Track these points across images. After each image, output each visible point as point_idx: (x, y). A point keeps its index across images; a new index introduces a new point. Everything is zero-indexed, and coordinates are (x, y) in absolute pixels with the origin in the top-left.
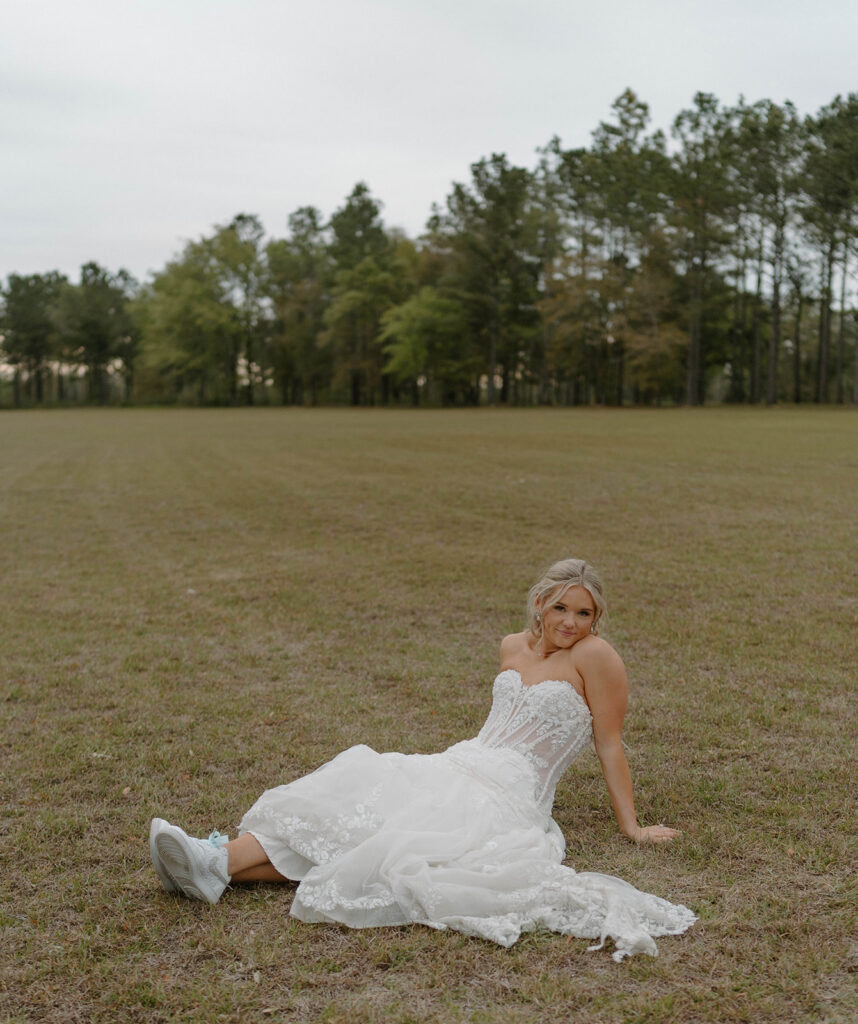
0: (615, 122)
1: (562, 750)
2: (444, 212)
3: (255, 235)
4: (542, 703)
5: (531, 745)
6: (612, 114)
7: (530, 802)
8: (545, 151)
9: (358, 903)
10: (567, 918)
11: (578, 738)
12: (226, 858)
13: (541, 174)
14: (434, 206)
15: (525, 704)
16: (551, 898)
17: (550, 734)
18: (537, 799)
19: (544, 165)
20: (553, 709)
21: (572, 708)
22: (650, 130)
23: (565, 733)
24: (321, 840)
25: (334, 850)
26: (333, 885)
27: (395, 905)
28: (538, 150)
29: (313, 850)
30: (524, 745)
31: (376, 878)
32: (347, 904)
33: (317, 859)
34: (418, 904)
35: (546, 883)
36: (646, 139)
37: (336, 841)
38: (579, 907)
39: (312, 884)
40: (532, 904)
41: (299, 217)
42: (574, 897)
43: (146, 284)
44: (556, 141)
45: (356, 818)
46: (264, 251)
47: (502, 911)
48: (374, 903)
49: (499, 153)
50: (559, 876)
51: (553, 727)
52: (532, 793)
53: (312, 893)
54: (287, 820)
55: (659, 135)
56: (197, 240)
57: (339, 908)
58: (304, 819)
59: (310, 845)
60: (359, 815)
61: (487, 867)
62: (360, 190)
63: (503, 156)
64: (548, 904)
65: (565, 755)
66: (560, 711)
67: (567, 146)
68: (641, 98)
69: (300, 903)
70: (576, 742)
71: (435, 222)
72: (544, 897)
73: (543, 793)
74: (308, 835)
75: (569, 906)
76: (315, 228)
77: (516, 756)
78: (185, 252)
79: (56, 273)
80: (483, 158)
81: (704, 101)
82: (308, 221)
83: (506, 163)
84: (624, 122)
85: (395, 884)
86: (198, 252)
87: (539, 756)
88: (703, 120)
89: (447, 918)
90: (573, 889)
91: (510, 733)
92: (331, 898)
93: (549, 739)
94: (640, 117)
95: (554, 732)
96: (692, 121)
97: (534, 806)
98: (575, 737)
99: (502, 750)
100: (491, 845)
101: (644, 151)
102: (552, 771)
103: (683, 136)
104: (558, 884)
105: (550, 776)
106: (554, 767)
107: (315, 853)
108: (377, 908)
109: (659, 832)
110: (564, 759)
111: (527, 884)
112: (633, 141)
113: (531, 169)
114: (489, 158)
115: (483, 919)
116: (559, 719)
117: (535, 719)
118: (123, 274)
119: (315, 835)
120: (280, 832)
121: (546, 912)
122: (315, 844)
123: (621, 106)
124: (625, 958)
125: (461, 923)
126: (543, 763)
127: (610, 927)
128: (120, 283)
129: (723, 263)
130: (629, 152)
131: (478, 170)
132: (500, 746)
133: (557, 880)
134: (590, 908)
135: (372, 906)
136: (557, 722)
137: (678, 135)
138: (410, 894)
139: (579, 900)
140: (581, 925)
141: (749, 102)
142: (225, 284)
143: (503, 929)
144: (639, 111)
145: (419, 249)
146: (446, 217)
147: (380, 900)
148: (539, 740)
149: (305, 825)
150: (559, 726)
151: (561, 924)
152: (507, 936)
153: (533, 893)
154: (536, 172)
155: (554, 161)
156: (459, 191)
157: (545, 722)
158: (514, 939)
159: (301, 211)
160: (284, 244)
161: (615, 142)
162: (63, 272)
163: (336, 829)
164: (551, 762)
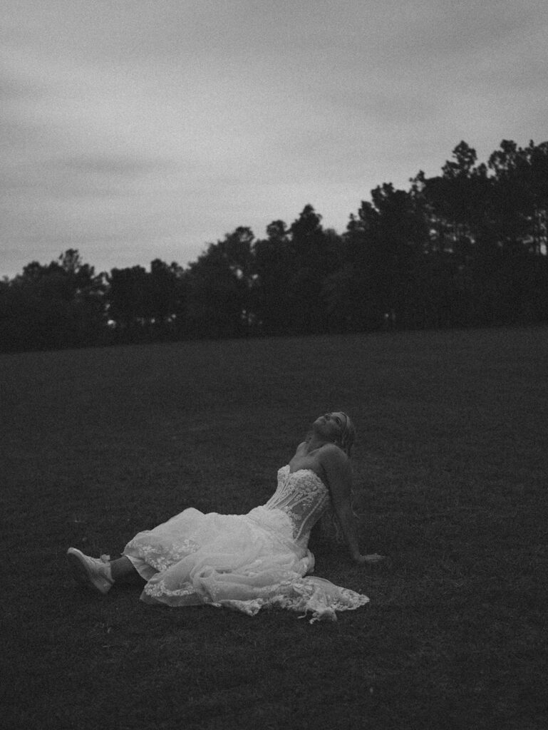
0: (455, 161)
1: (309, 510)
2: (358, 218)
3: (248, 239)
4: (296, 482)
5: (291, 508)
6: (454, 157)
7: (289, 539)
8: (415, 180)
9: (175, 593)
10: (292, 601)
11: (319, 502)
12: (109, 569)
13: (413, 193)
14: (352, 216)
15: (289, 484)
16: (284, 590)
17: (302, 500)
18: (295, 538)
19: (415, 188)
20: (302, 486)
21: (313, 485)
22: (477, 164)
23: (311, 500)
24: (163, 558)
25: (170, 565)
26: (162, 584)
27: (195, 594)
28: (411, 180)
29: (158, 564)
30: (287, 507)
31: (188, 579)
32: (169, 593)
33: (159, 569)
34: (208, 593)
35: (283, 582)
36: (475, 169)
37: (172, 559)
38: (299, 595)
39: (153, 583)
40: (273, 594)
41: (273, 227)
42: (296, 589)
43: (187, 270)
44: (421, 174)
45: (184, 547)
46: (253, 248)
47: (254, 597)
48: (185, 592)
49: (388, 182)
50: (290, 578)
51: (304, 496)
52: (291, 534)
53: (152, 588)
54: (144, 548)
55: (483, 166)
56: (216, 243)
57: (164, 595)
58: (153, 547)
59: (156, 561)
60: (186, 545)
61: (251, 573)
62: (308, 209)
63: (391, 184)
64: (282, 594)
65: (312, 512)
66: (306, 487)
67: (427, 176)
68: (471, 146)
69: (145, 593)
70: (317, 505)
71: (352, 225)
72: (280, 590)
73: (299, 534)
74: (155, 556)
75: (293, 595)
76: (283, 233)
77: (282, 513)
78: (209, 250)
79: (138, 267)
80: (378, 187)
81: (508, 145)
82: (278, 229)
83: (392, 188)
84: (460, 160)
85: (195, 581)
86: (215, 250)
87: (296, 513)
88: (508, 157)
89: (223, 601)
90: (297, 585)
91: (280, 501)
92: (160, 590)
93: (302, 503)
94: (470, 157)
95: (304, 499)
96: (500, 157)
97: (293, 542)
98: (318, 502)
99: (275, 510)
100: (258, 561)
101: (474, 175)
102: (304, 522)
103: (496, 166)
104: (289, 582)
105: (303, 524)
106: (306, 519)
107: (159, 566)
108: (185, 596)
109: (373, 558)
110: (312, 515)
111: (271, 582)
112: (467, 171)
113: (407, 190)
114: (381, 186)
115: (240, 601)
116: (307, 492)
117: (294, 492)
118: (174, 265)
119: (159, 556)
120: (141, 555)
121: (280, 598)
122: (159, 561)
123: (459, 152)
124: (316, 621)
125: (229, 603)
126: (297, 517)
127: (311, 604)
128: (173, 270)
129: (526, 239)
130: (466, 177)
131: (375, 193)
132: (274, 508)
133: (289, 580)
134: (304, 595)
135: (182, 595)
136: (305, 493)
137: (493, 166)
138: (203, 588)
139: (299, 591)
140: (298, 605)
141: (536, 144)
142: (232, 268)
143: (250, 606)
144: (470, 154)
145: (344, 241)
146: (359, 222)
147: (187, 591)
148: (296, 504)
149: (153, 550)
150: (307, 495)
151: (288, 605)
152: (253, 611)
153: (274, 588)
154: (410, 192)
155: (420, 185)
156: (365, 205)
157: (299, 494)
158: (256, 612)
159: (274, 223)
160: (264, 241)
161: (457, 172)
162: (142, 265)
163: (171, 552)
164: (304, 516)
